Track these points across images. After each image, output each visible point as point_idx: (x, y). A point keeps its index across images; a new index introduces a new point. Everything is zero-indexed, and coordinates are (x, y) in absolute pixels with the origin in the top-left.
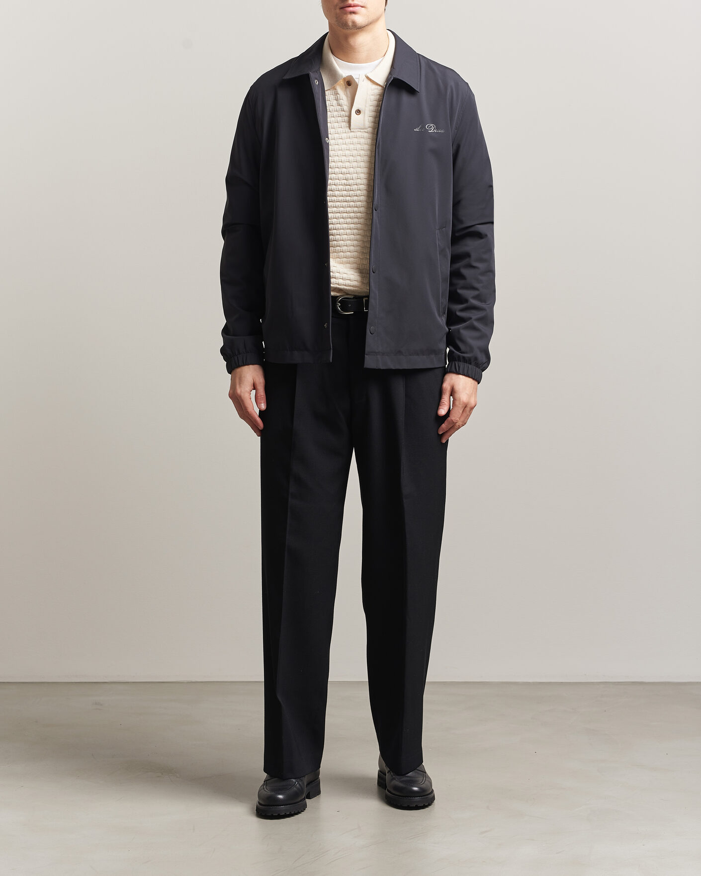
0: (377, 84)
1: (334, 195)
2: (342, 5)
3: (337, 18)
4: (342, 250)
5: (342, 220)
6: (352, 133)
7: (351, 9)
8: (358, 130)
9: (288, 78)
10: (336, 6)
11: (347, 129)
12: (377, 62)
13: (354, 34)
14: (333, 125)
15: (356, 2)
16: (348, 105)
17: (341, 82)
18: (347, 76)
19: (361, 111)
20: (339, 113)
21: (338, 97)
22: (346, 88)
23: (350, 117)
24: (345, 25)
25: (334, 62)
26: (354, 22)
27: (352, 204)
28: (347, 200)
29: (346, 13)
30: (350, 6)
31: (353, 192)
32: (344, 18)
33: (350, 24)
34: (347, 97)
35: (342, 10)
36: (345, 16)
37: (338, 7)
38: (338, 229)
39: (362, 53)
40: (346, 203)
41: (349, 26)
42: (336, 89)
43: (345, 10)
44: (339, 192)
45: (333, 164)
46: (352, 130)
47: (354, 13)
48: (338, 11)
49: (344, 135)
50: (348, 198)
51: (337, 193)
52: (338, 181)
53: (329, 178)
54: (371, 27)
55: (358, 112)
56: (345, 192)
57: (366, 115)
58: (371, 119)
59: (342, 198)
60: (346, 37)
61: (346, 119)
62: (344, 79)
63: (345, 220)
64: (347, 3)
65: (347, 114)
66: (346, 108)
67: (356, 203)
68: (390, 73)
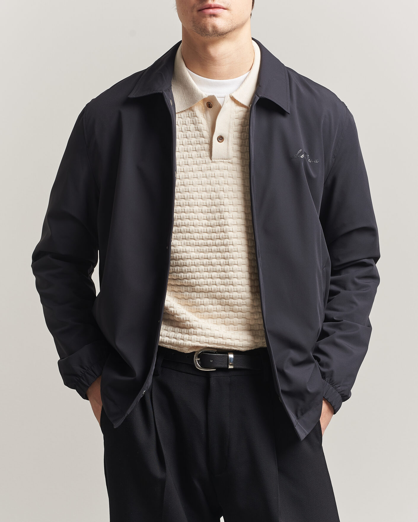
0: (242, 105)
1: (193, 237)
2: (200, 6)
3: (194, 22)
4: (202, 303)
5: (203, 267)
6: (214, 164)
7: (211, 11)
8: (222, 160)
9: (134, 96)
10: (193, 7)
11: (208, 159)
12: (242, 78)
13: (214, 42)
14: (190, 154)
15: (217, 3)
16: (208, 130)
17: (200, 101)
18: (208, 96)
19: (224, 137)
20: (198, 140)
21: (196, 120)
22: (206, 110)
23: (211, 144)
24: (203, 30)
25: (190, 79)
26: (214, 27)
27: (214, 248)
28: (208, 243)
29: (204, 17)
30: (210, 7)
31: (215, 234)
32: (203, 22)
33: (210, 29)
34: (207, 120)
35: (200, 12)
36: (204, 19)
37: (195, 10)
38: (197, 278)
39: (223, 67)
40: (207, 247)
41: (208, 31)
42: (193, 111)
43: (204, 12)
44: (198, 234)
45: (179, 208)
46: (213, 160)
47: (214, 15)
48: (195, 13)
49: (204, 166)
50: (209, 242)
51: (196, 235)
52: (197, 221)
53: (175, 224)
54: (234, 33)
55: (221, 139)
56: (206, 235)
57: (230, 143)
58: (236, 147)
59: (203, 241)
60: (205, 47)
61: (207, 146)
62: (204, 100)
63: (206, 268)
64: (206, 4)
65: (207, 141)
66: (206, 133)
67: (219, 248)
68: (256, 92)
